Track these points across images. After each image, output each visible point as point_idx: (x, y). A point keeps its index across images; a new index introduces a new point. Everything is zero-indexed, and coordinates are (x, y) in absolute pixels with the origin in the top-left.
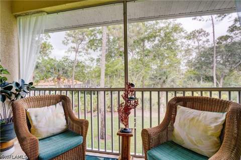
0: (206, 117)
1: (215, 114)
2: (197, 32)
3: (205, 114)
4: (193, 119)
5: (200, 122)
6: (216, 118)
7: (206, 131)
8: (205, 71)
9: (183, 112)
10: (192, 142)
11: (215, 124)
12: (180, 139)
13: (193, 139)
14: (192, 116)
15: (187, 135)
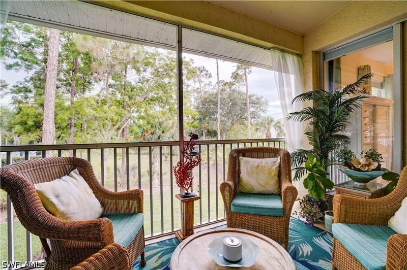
0: (267, 163)
1: (272, 159)
2: (199, 69)
3: (265, 161)
4: (258, 166)
5: (265, 167)
6: (275, 162)
7: (270, 173)
8: (208, 123)
9: (247, 162)
10: (261, 185)
11: (275, 167)
12: (250, 187)
13: (262, 182)
14: (256, 164)
15: (256, 181)
